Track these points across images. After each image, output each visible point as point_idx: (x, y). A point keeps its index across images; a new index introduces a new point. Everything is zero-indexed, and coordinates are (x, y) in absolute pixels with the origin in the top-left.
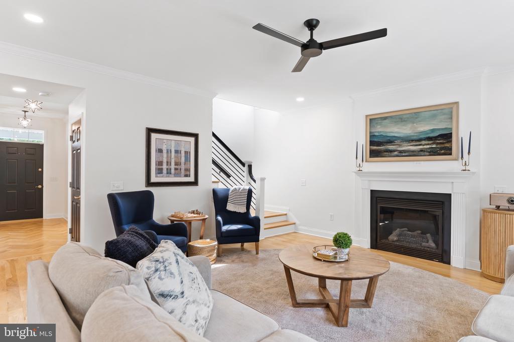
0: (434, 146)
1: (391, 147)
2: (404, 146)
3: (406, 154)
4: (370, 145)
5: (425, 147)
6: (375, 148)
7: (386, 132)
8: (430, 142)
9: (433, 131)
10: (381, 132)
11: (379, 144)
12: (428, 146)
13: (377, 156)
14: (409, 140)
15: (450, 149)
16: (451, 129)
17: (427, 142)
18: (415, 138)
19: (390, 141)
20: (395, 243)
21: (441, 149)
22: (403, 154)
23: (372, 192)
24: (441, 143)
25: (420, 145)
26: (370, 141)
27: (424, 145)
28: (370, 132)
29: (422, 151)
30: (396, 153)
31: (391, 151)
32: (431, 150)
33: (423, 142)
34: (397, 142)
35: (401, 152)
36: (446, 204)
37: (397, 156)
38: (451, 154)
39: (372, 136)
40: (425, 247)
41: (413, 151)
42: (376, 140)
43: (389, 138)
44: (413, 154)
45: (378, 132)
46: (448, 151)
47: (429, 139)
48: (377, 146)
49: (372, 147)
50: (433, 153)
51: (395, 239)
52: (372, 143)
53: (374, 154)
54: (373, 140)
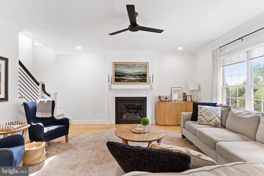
0: (141, 78)
1: (124, 78)
2: (129, 78)
3: (130, 81)
4: (115, 76)
5: (138, 78)
6: (117, 78)
7: (122, 71)
8: (139, 77)
9: (140, 72)
10: (120, 71)
11: (119, 76)
12: (139, 78)
13: (118, 82)
14: (131, 75)
15: (146, 80)
16: (146, 72)
17: (138, 77)
18: (134, 75)
19: (124, 75)
20: (126, 119)
21: (143, 80)
22: (129, 81)
23: (116, 98)
24: (143, 78)
25: (136, 78)
26: (115, 75)
27: (137, 78)
28: (115, 70)
29: (136, 80)
30: (126, 80)
31: (124, 80)
32: (140, 80)
33: (137, 77)
34: (127, 76)
35: (128, 80)
36: (145, 101)
37: (127, 82)
38: (146, 82)
39: (116, 72)
40: (137, 119)
41: (133, 80)
42: (117, 74)
43: (123, 74)
44: (133, 81)
45: (119, 71)
46: (145, 81)
47: (139, 75)
48: (118, 77)
49: (116, 77)
50: (140, 81)
51: (126, 118)
52: (116, 75)
53: (117, 80)
54: (116, 74)
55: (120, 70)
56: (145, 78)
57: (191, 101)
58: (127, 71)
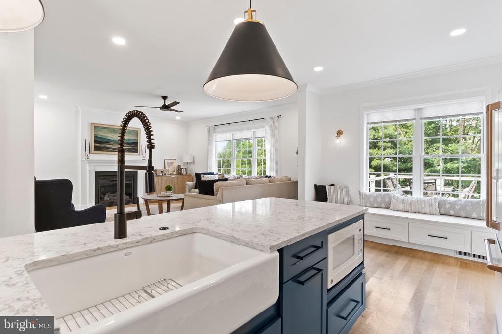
0: (130, 147)
1: (108, 146)
2: (116, 146)
5: (126, 147)
6: (97, 145)
7: (105, 136)
9: (131, 140)
11: (100, 143)
13: (99, 150)
14: (118, 143)
15: (137, 150)
16: (137, 140)
19: (108, 142)
20: (109, 201)
21: (133, 149)
22: (115, 150)
23: (96, 172)
24: (133, 146)
26: (94, 140)
28: (95, 135)
30: (111, 149)
31: (108, 148)
32: (129, 149)
34: (112, 143)
36: (135, 175)
37: (111, 151)
38: (137, 152)
39: (96, 137)
42: (98, 140)
43: (106, 140)
45: (100, 135)
47: (128, 144)
49: (95, 144)
50: (130, 151)
51: (108, 199)
52: (95, 142)
53: (97, 149)
54: (96, 139)
55: (102, 134)
56: (136, 148)
57: (186, 174)
58: (111, 136)
